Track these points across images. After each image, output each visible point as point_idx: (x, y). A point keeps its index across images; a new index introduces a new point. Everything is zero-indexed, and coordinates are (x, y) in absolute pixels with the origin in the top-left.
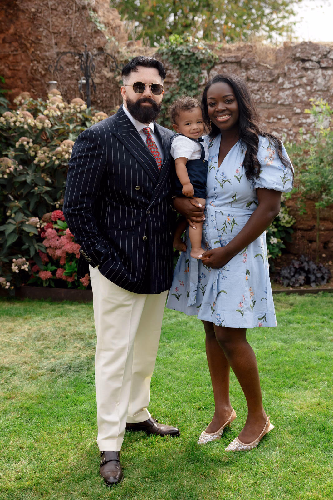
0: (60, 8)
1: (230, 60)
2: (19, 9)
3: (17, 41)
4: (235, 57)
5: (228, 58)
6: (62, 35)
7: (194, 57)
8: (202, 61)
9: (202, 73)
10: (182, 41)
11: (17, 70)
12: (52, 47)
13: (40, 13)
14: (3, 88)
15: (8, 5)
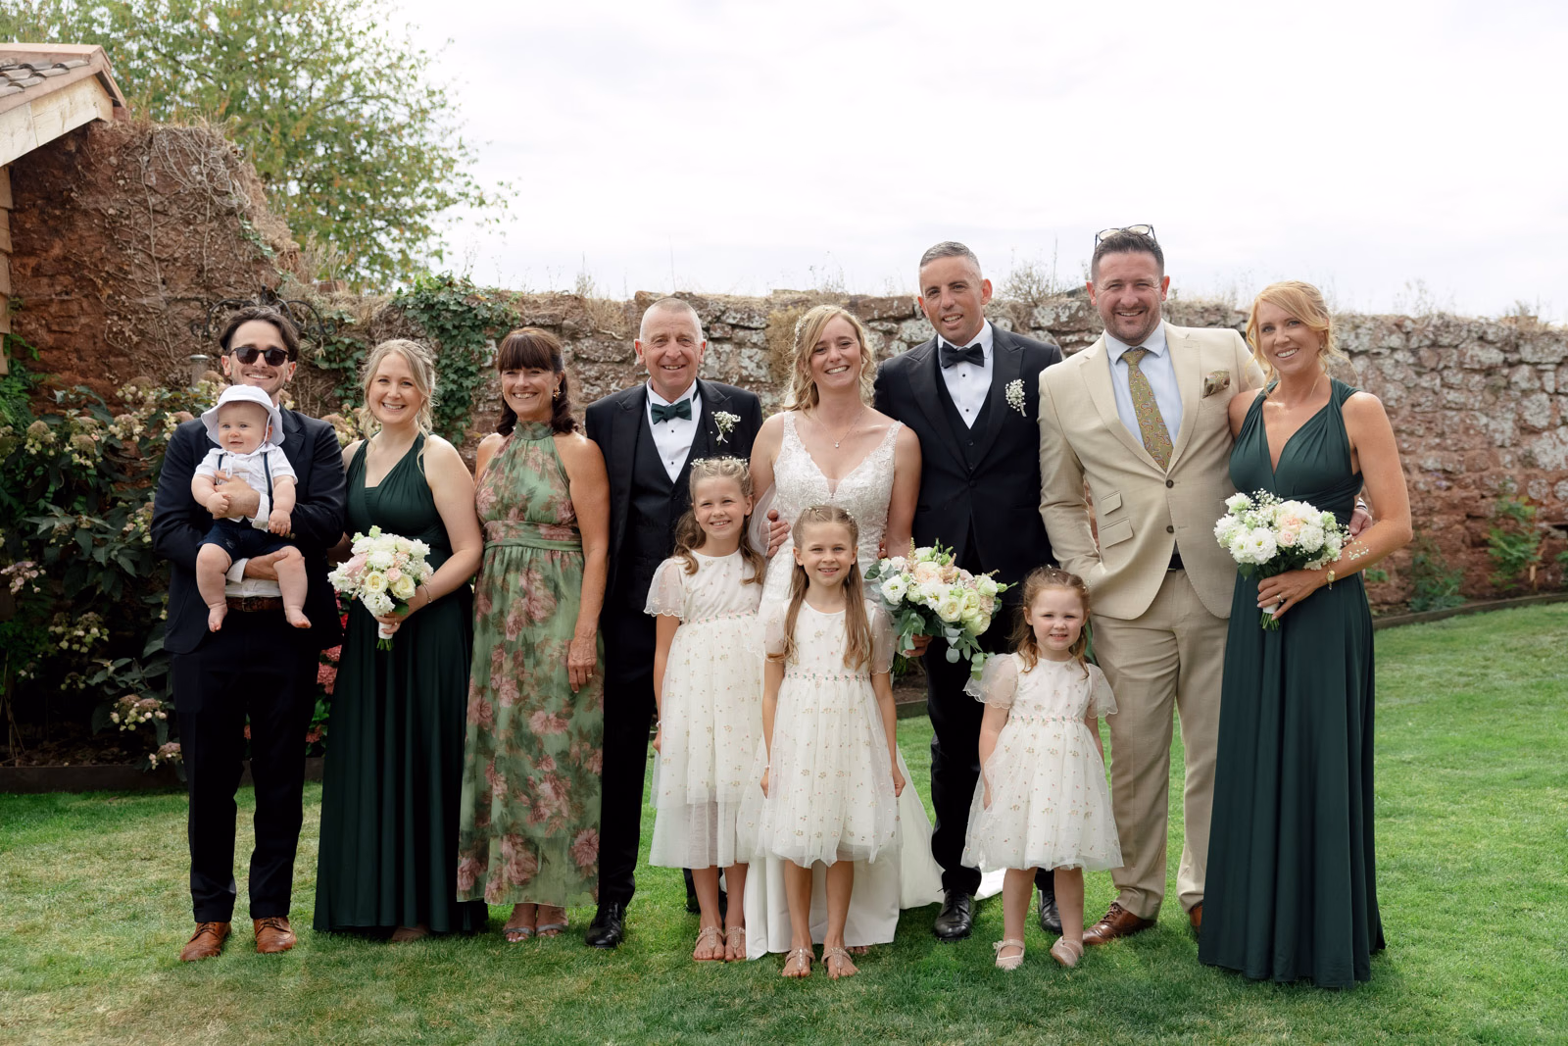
0: (174, 210)
2: (73, 209)
3: (69, 272)
4: (551, 316)
5: (537, 317)
6: (178, 264)
7: (471, 315)
8: (486, 322)
9: (486, 346)
10: (440, 284)
11: (68, 333)
12: (156, 288)
13: (128, 217)
14: (33, 370)
15: (49, 199)
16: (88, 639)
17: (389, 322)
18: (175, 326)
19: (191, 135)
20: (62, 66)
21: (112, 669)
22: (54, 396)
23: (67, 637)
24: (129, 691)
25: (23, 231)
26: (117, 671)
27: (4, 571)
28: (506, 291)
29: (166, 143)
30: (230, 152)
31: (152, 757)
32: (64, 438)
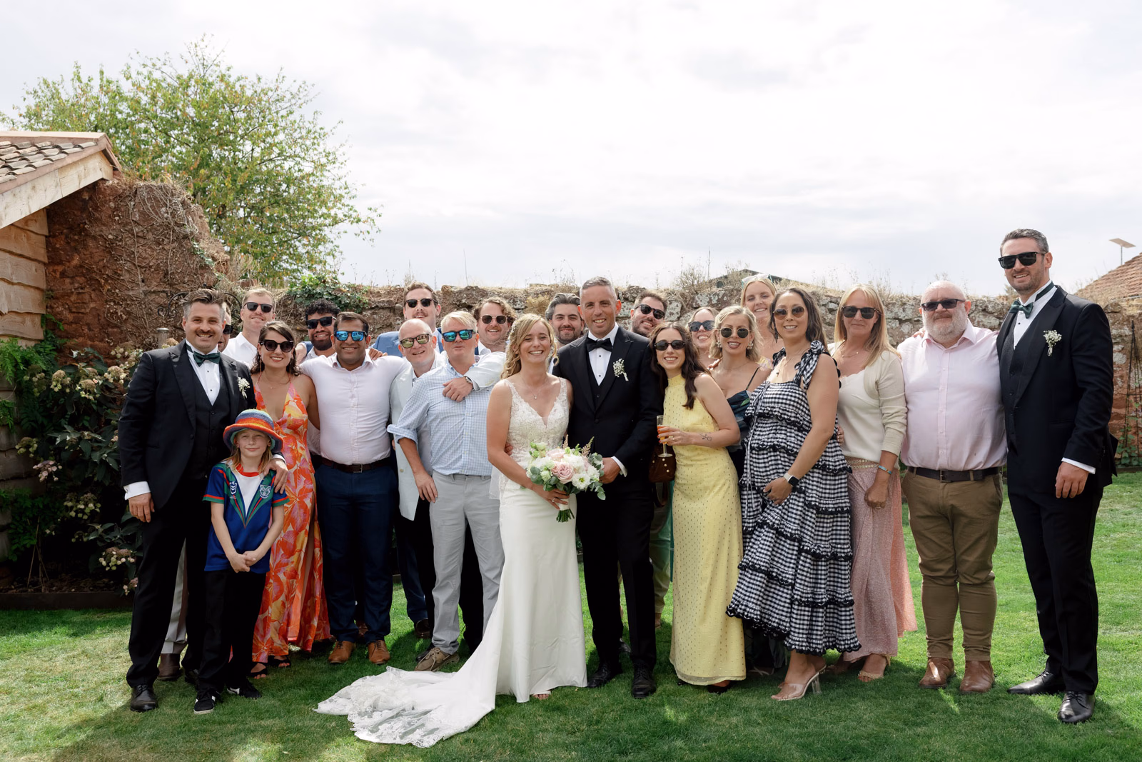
0: (150, 236)
1: (382, 305)
2: (86, 235)
3: (83, 275)
4: (388, 302)
5: (379, 303)
6: (152, 270)
10: (318, 281)
11: (82, 313)
12: (138, 285)
13: (121, 240)
14: (60, 337)
15: (71, 229)
16: (87, 511)
17: (285, 306)
18: (150, 308)
19: (161, 188)
20: (80, 146)
21: (101, 530)
22: (72, 354)
23: (74, 509)
24: (112, 544)
25: (55, 250)
26: (106, 531)
27: (35, 467)
28: (359, 286)
29: (145, 194)
30: (186, 199)
31: (125, 587)
32: (76, 381)
